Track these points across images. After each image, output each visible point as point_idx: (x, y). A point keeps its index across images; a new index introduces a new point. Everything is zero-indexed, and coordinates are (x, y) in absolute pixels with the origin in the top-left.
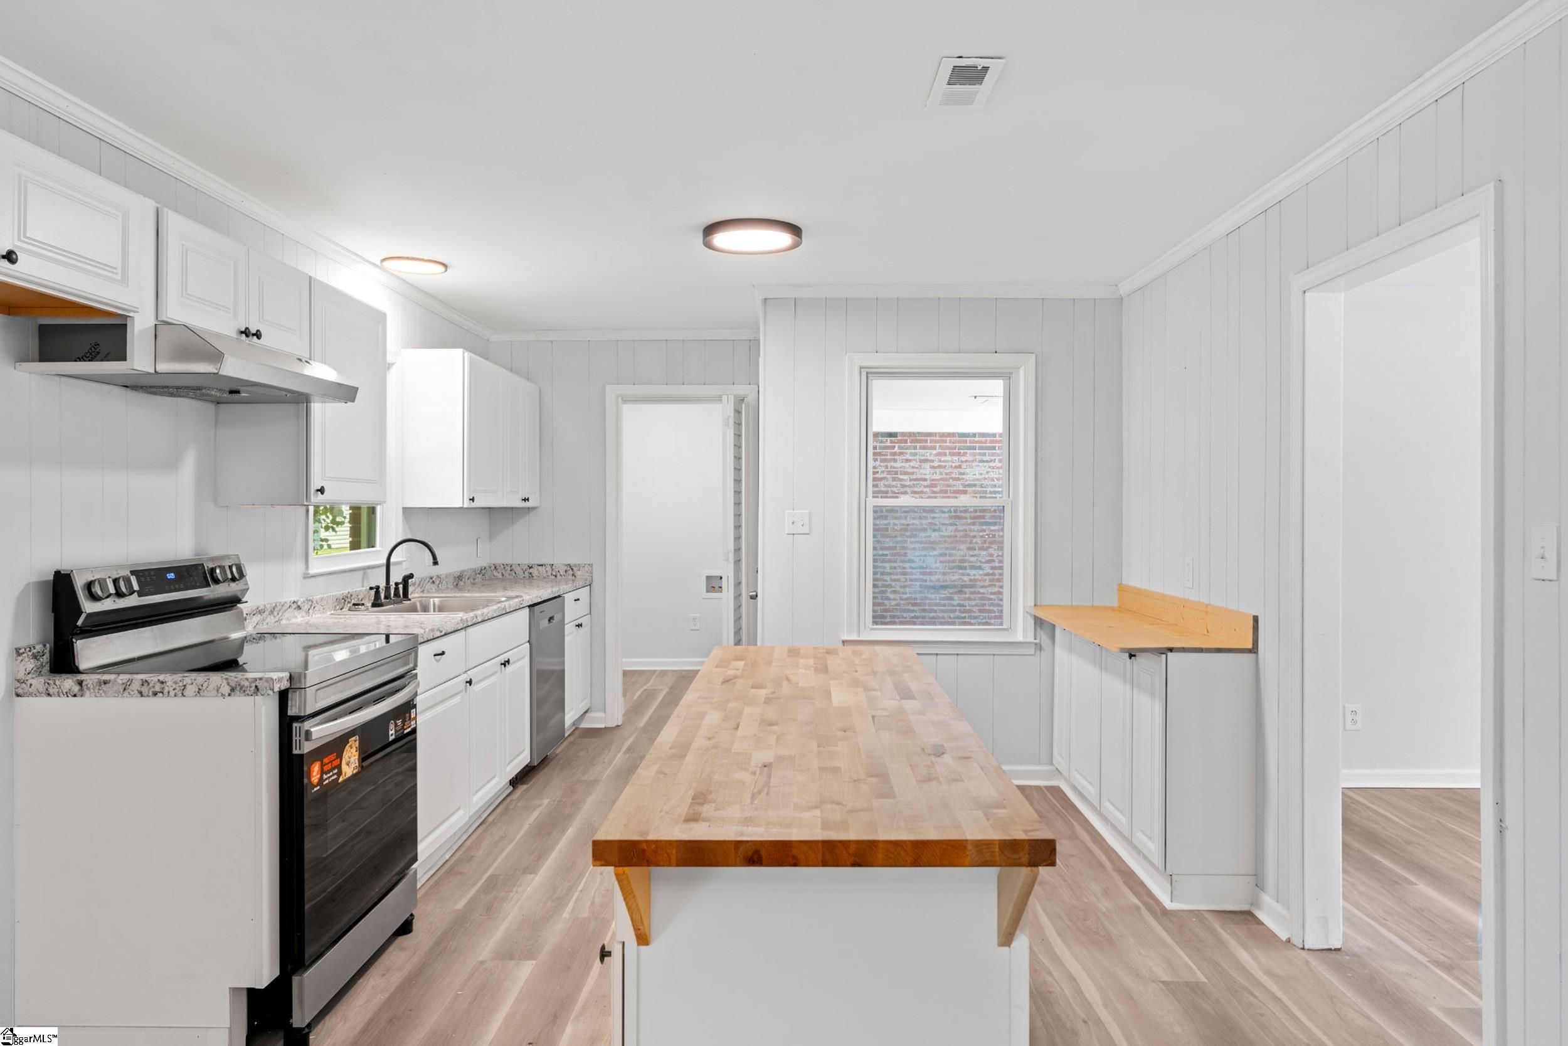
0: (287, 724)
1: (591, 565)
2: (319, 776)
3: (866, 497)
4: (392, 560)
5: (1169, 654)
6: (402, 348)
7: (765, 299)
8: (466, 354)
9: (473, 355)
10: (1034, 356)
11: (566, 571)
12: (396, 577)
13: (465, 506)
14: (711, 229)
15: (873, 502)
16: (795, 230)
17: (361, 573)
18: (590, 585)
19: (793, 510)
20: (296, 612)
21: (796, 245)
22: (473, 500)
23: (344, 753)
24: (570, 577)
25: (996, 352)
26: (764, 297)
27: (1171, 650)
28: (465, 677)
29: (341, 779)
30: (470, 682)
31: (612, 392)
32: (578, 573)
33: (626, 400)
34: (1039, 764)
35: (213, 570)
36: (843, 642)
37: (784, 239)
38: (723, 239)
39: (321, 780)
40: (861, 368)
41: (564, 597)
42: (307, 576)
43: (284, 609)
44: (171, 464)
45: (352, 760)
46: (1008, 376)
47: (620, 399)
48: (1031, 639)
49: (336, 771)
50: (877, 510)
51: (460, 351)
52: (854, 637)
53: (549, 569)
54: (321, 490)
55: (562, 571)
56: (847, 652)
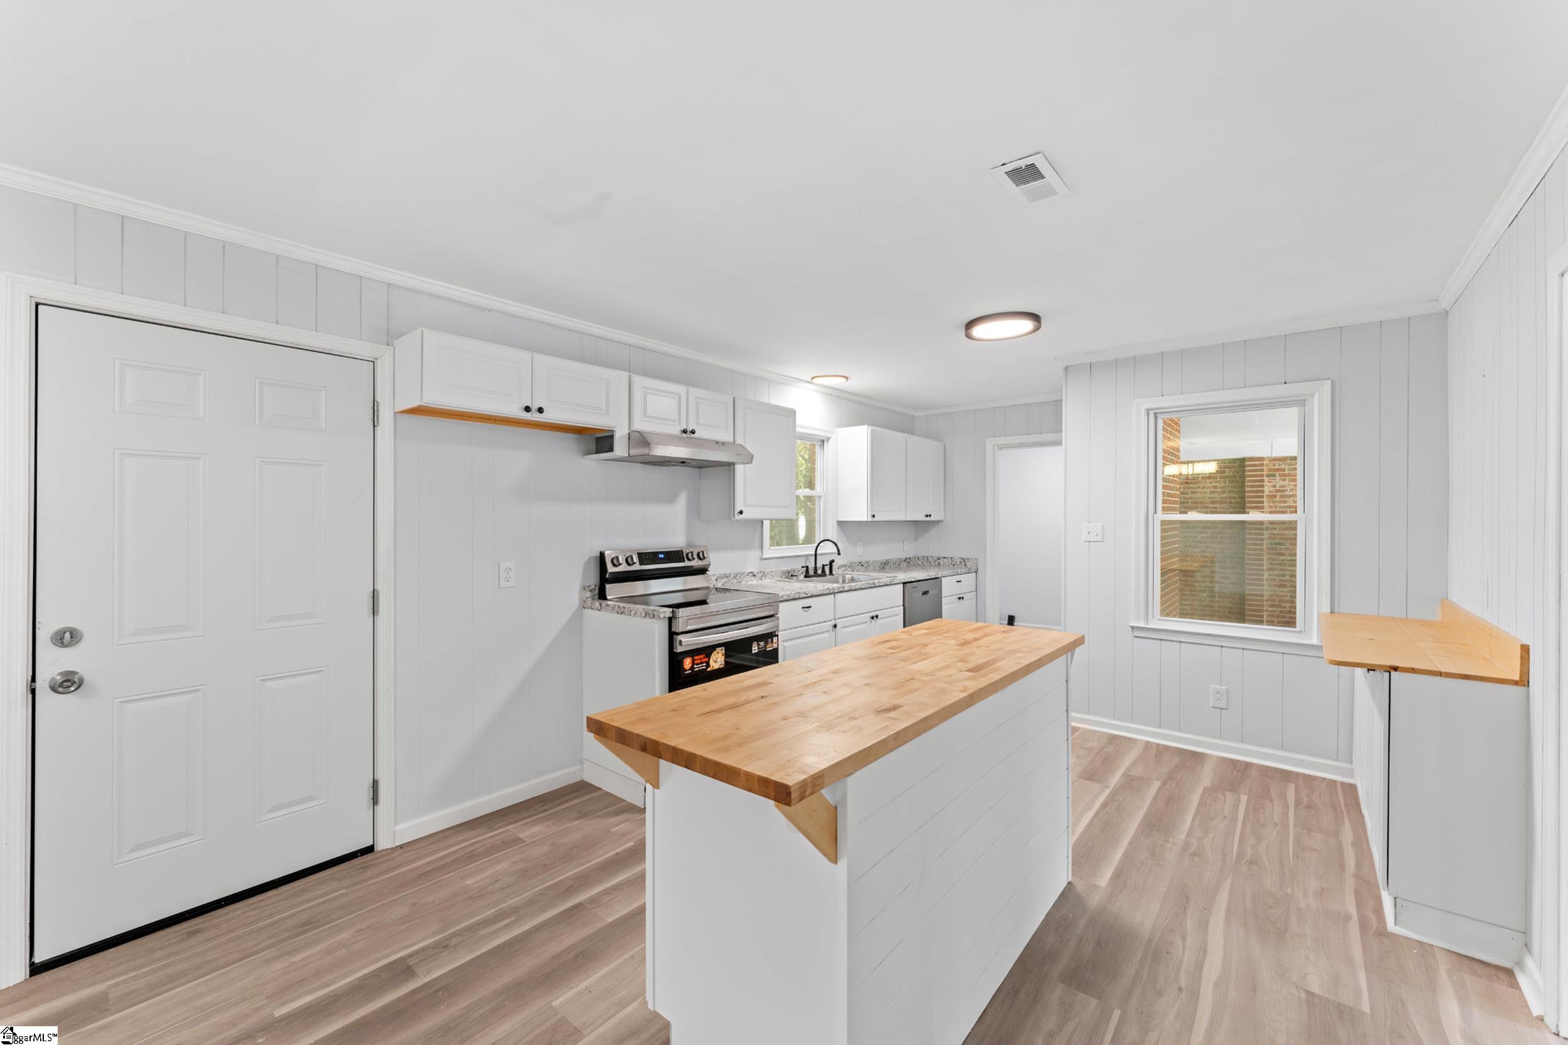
0: (672, 635)
1: (977, 559)
2: (690, 665)
3: (1155, 513)
5: (1393, 673)
7: (1066, 367)
8: (869, 428)
9: (873, 428)
10: (1330, 381)
11: (961, 562)
13: (869, 520)
14: (968, 325)
15: (1161, 516)
16: (1035, 317)
18: (976, 572)
19: (1090, 523)
20: (752, 578)
21: (1037, 329)
22: (874, 516)
23: (712, 655)
24: (963, 566)
25: (1285, 383)
26: (1065, 365)
27: (1396, 669)
28: (833, 623)
29: (709, 669)
30: (835, 626)
31: (990, 443)
32: (968, 564)
33: (999, 448)
34: (1337, 760)
35: (687, 555)
36: (1132, 627)
37: (1027, 325)
38: (978, 331)
39: (692, 668)
40: (1148, 410)
41: (941, 580)
42: (762, 559)
43: (744, 576)
44: (671, 499)
45: (719, 660)
46: (1301, 402)
47: (996, 447)
49: (705, 664)
50: (1163, 523)
51: (866, 426)
52: (1142, 625)
53: (950, 560)
54: (741, 512)
55: (958, 563)
56: (1136, 637)
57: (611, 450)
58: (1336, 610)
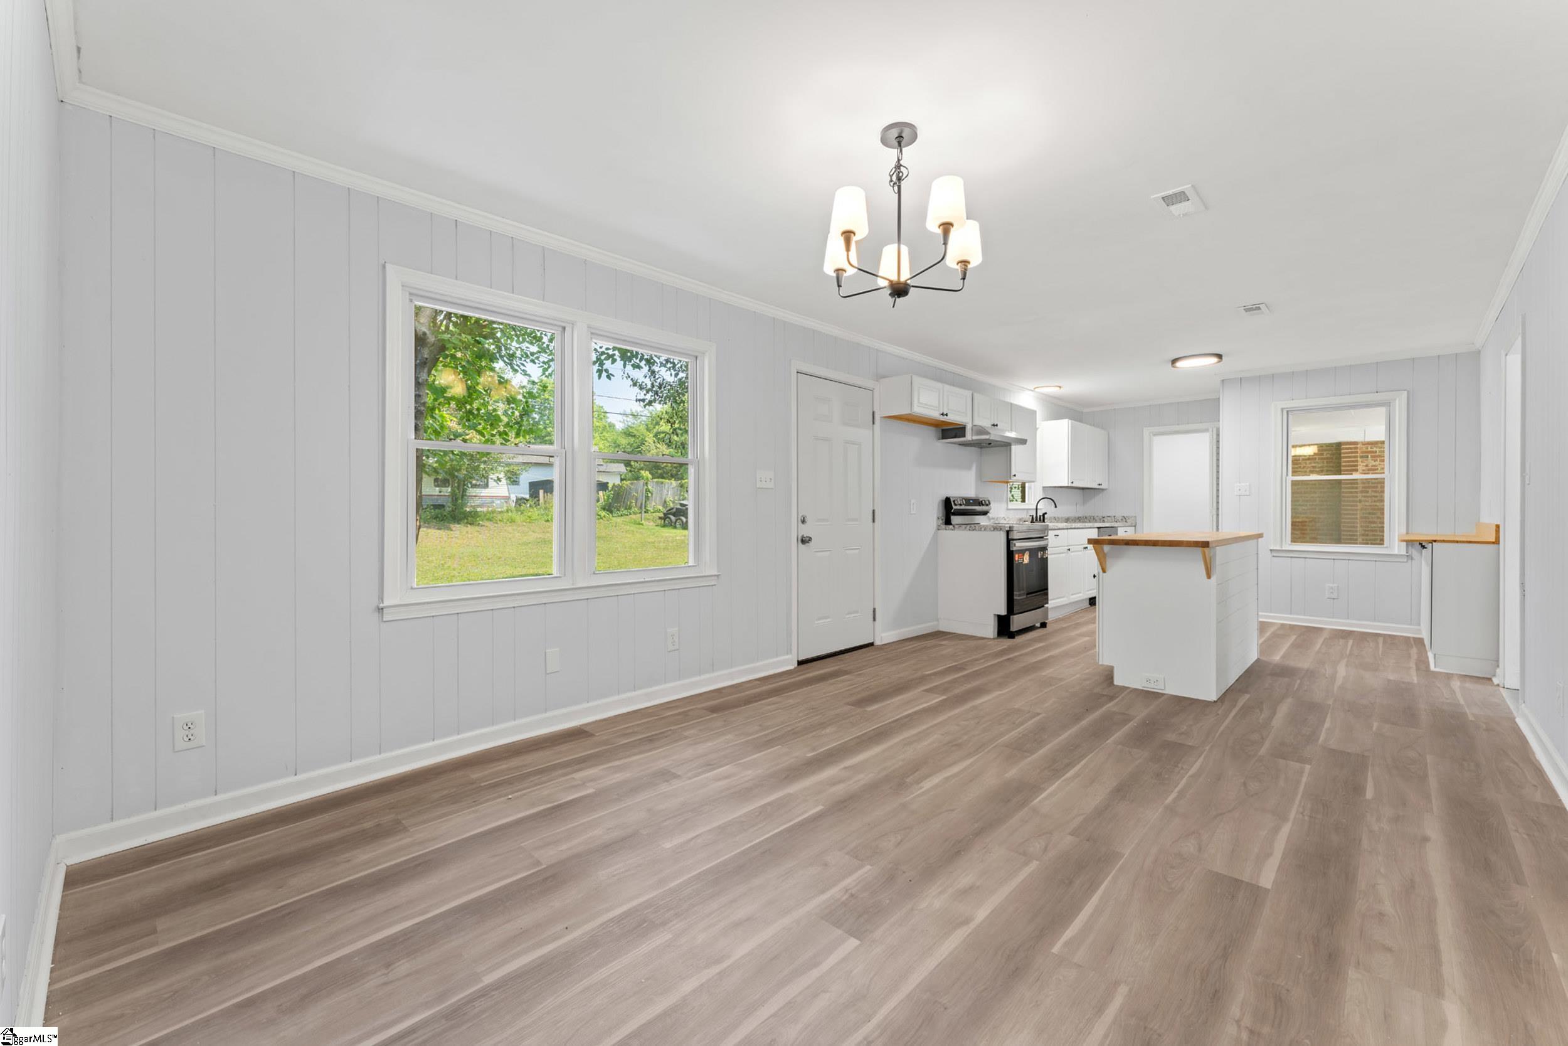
0: (1009, 541)
1: (1135, 517)
2: (1017, 559)
3: (1287, 475)
4: (1038, 507)
5: (1434, 543)
6: (1043, 421)
7: (1223, 381)
8: (1070, 421)
9: (1073, 421)
10: (1406, 392)
11: (1122, 519)
12: (1040, 513)
13: (1069, 485)
14: (1174, 361)
15: (1291, 478)
16: (1219, 356)
17: (1026, 511)
18: (1135, 526)
19: (1239, 483)
21: (1220, 363)
22: (1072, 483)
23: (1026, 554)
24: (1124, 522)
25: (1377, 392)
26: (1222, 379)
27: (1435, 541)
28: (1068, 548)
29: (1025, 561)
30: (1069, 550)
31: (1146, 431)
32: (1128, 520)
33: (1155, 435)
34: (1411, 624)
35: (982, 501)
36: (1271, 550)
37: (1215, 360)
38: (1179, 364)
40: (1282, 409)
41: (1117, 530)
42: (1008, 509)
43: (1001, 519)
44: (970, 468)
45: (1028, 557)
46: (1387, 404)
47: (1151, 435)
48: (1405, 553)
49: (1023, 559)
50: (1294, 483)
51: (1067, 420)
52: (1278, 548)
53: (1113, 518)
54: (1015, 475)
55: (1120, 520)
56: (1274, 556)
57: (964, 436)
58: (1410, 532)
